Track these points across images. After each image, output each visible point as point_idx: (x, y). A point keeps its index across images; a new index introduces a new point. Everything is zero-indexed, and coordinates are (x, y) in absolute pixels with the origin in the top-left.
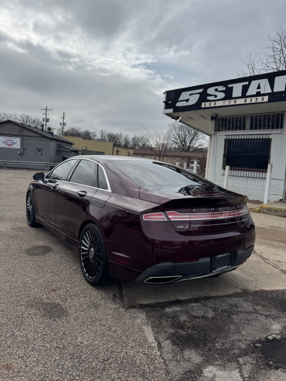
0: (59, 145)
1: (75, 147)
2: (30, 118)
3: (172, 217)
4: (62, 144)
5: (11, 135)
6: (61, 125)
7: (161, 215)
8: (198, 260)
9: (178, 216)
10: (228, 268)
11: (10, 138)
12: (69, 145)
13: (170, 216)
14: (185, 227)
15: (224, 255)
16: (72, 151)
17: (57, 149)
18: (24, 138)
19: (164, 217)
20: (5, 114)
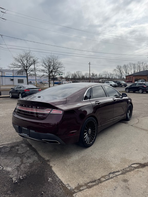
10: (28, 136)
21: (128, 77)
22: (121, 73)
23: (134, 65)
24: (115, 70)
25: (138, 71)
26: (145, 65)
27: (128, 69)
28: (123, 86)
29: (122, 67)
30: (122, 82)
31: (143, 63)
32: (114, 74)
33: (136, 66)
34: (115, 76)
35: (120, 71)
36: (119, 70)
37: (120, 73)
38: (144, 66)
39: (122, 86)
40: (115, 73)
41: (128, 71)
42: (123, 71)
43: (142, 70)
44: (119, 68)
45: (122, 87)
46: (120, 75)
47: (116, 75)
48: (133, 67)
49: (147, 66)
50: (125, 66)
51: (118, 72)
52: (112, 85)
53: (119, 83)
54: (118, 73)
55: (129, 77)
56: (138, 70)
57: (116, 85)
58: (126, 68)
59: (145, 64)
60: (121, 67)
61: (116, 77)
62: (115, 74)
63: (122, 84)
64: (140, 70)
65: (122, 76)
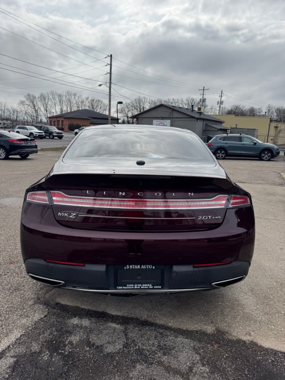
0: (206, 125)
1: (224, 126)
2: (195, 100)
3: (58, 199)
4: (209, 123)
5: (163, 118)
6: (218, 104)
7: (43, 195)
8: (84, 266)
9: (65, 199)
10: (153, 288)
11: (162, 121)
12: (218, 123)
13: (54, 198)
14: (70, 215)
15: (143, 267)
16: (218, 130)
17: (204, 129)
18: (174, 119)
19: (46, 198)
20: (173, 99)
21: (53, 120)
22: (36, 111)
23: (60, 96)
24: (22, 103)
25: (69, 111)
26: (80, 99)
27: (49, 103)
28: (55, 138)
29: (37, 97)
30: (53, 128)
31: (75, 95)
32: (21, 112)
33: (64, 98)
34: (24, 115)
35: (34, 106)
36: (31, 104)
37: (33, 110)
38: (78, 101)
39: (54, 136)
40: (23, 109)
41: (49, 107)
42: (40, 106)
43: (75, 109)
44: (31, 99)
45: (53, 138)
46: (35, 115)
47: (26, 113)
48: (58, 100)
49: (83, 102)
50: (43, 97)
51: (29, 107)
52: (35, 134)
53: (48, 130)
54: (30, 110)
55: (55, 120)
56: (69, 108)
57: (43, 135)
58: (45, 100)
59: (79, 97)
60: (34, 97)
61: (25, 118)
62: (24, 112)
63: (53, 132)
64: (71, 109)
65: (39, 117)
